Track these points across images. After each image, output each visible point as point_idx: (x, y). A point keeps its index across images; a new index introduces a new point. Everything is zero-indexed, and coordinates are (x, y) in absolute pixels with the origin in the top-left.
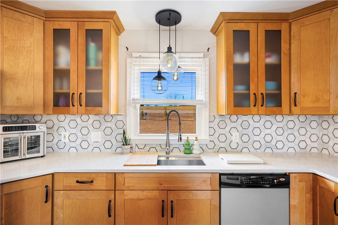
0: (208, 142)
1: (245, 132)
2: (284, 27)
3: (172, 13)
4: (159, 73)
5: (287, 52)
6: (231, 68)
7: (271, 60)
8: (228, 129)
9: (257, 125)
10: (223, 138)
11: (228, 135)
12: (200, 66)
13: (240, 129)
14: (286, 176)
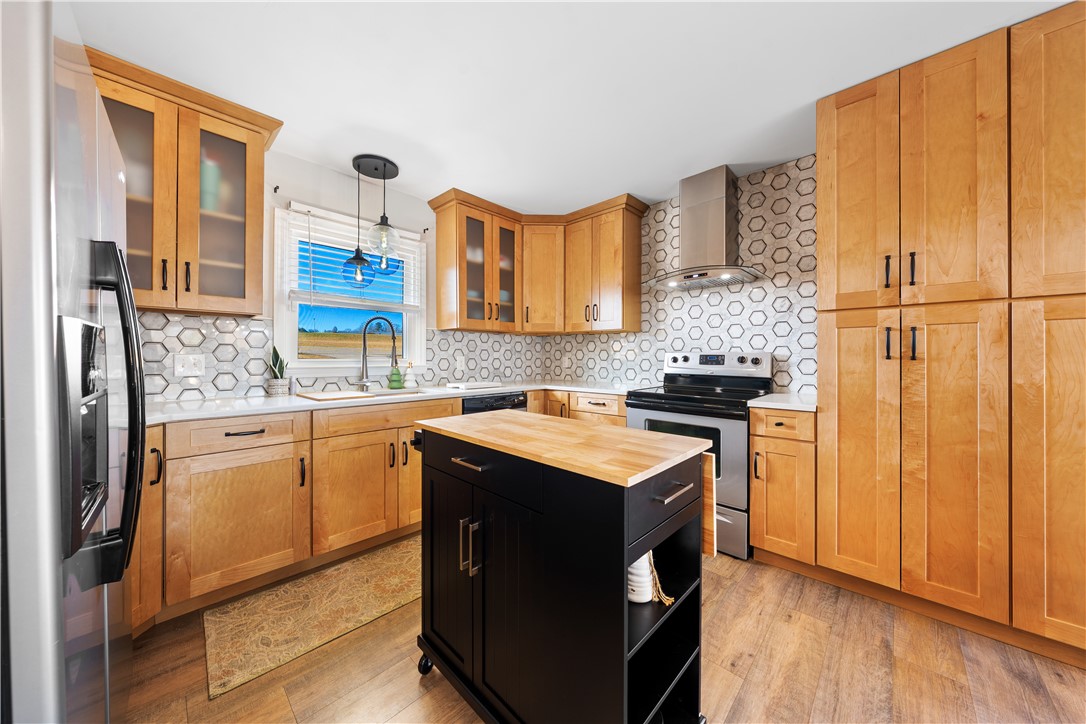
0: (424, 371)
1: (471, 355)
2: (517, 228)
3: (388, 164)
4: (358, 251)
5: (520, 259)
6: (465, 265)
7: (504, 264)
8: (451, 351)
9: (485, 346)
10: (444, 365)
11: (451, 360)
12: (414, 253)
13: (466, 351)
14: (524, 394)
